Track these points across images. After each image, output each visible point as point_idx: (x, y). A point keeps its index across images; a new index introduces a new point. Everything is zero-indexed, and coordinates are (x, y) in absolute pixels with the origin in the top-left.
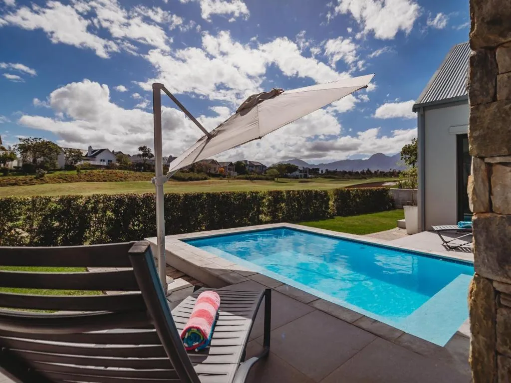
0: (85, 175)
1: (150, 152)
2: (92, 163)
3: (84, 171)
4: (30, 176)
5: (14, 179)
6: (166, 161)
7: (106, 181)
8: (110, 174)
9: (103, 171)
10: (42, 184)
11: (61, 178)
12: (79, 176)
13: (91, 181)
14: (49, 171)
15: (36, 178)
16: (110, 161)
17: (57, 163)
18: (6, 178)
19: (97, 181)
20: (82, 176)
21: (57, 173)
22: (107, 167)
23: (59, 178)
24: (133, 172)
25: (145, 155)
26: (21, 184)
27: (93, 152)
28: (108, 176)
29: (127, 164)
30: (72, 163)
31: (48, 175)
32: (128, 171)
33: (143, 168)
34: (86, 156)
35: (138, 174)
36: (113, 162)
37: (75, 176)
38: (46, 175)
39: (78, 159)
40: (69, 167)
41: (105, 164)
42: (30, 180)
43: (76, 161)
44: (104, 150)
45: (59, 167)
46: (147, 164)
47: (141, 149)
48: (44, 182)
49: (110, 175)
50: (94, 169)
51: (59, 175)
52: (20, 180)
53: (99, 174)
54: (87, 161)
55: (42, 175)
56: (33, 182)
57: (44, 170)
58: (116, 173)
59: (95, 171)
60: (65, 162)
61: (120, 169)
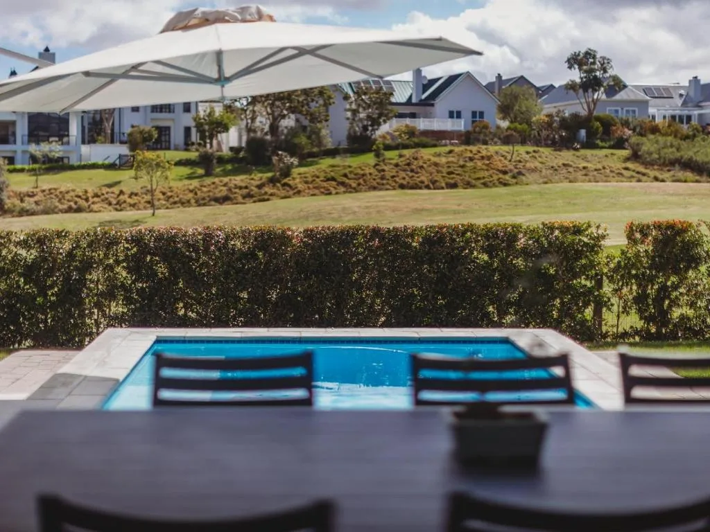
0: (397, 165)
1: (611, 72)
2: (422, 124)
3: (396, 152)
4: (260, 175)
5: (225, 185)
6: (679, 102)
7: (453, 186)
8: (471, 159)
9: (451, 152)
10: (285, 197)
11: (333, 179)
12: (379, 171)
13: (412, 188)
14: (306, 158)
15: (272, 181)
16: (477, 115)
17: (324, 132)
18: (208, 181)
19: (428, 187)
20: (389, 170)
21: (326, 163)
22: (467, 138)
23: (328, 180)
24: (545, 151)
25: (591, 84)
26: (240, 199)
27: (425, 87)
28: (462, 167)
29: (529, 123)
30: (365, 128)
31: (302, 170)
32: (530, 149)
33: (583, 132)
34: (409, 102)
35: (567, 156)
36: (486, 119)
37: (367, 171)
38: (295, 171)
39: (380, 115)
40: (360, 143)
41: (460, 125)
42: (260, 187)
43: (375, 123)
44: (459, 75)
45: (329, 143)
46: (598, 119)
47: (575, 61)
48: (291, 193)
49: (470, 164)
50: (425, 146)
51: (328, 170)
52: (236, 187)
53: (436, 164)
54: (408, 121)
55: (286, 173)
56: (266, 193)
57: (291, 157)
58: (489, 158)
59: (426, 153)
60: (347, 125)
61: (507, 140)
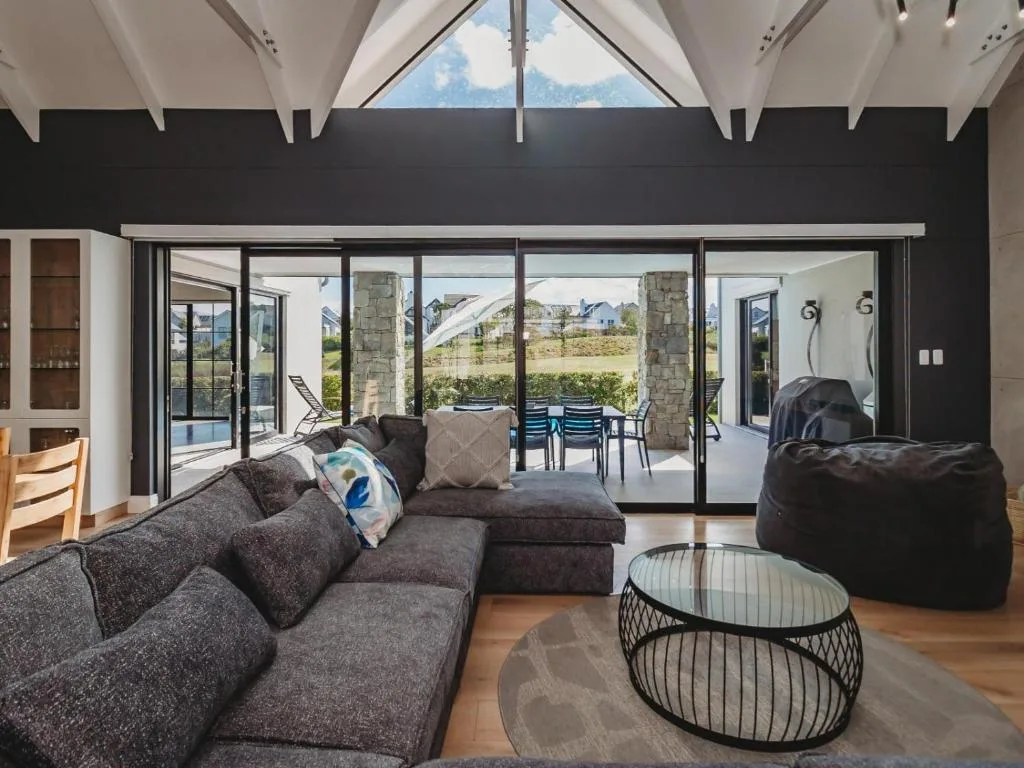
0: (572, 345)
2: (584, 326)
3: (572, 339)
7: (598, 355)
8: (607, 343)
9: (597, 339)
12: (564, 348)
16: (611, 322)
20: (568, 348)
22: (605, 333)
27: (587, 308)
28: (603, 346)
34: (578, 315)
36: (615, 324)
41: (603, 327)
44: (603, 303)
50: (585, 336)
53: (590, 345)
54: (578, 325)
58: (616, 342)
59: (586, 340)
61: (624, 334)
